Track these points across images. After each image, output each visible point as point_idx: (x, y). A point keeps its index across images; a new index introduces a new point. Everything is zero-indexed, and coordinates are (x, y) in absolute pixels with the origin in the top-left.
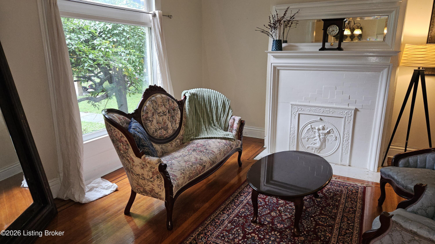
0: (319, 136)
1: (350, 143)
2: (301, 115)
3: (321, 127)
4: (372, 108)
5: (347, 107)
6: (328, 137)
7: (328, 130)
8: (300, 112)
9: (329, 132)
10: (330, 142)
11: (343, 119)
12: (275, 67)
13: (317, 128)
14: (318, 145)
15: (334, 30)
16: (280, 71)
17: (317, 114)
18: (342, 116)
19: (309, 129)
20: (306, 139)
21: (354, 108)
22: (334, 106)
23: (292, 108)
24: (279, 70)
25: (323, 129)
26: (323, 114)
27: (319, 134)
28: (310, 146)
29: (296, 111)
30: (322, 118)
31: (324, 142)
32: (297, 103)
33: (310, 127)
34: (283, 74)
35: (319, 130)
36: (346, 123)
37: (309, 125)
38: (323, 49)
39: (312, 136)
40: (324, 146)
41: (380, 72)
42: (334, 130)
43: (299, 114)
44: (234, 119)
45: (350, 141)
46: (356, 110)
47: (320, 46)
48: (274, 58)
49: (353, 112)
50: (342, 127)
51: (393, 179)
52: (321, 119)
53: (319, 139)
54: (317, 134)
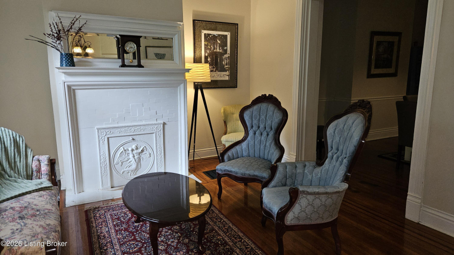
0: (134, 157)
1: (163, 156)
2: (110, 139)
3: (134, 147)
4: (176, 120)
5: (156, 122)
6: (143, 155)
7: (141, 149)
8: (109, 136)
9: (142, 151)
10: (144, 160)
11: (154, 134)
12: (69, 87)
13: (130, 149)
14: (134, 166)
15: (131, 47)
16: (76, 91)
17: (128, 134)
18: (152, 132)
19: (122, 152)
20: (120, 164)
21: (162, 122)
22: (144, 123)
23: (98, 132)
24: (74, 90)
25: (137, 148)
26: (134, 134)
27: (133, 154)
28: (125, 170)
29: (105, 135)
30: (134, 137)
31: (139, 162)
32: (104, 126)
33: (123, 150)
34: (79, 94)
35: (133, 150)
36: (157, 138)
37: (122, 148)
38: (123, 65)
39: (126, 159)
40: (139, 166)
41: (178, 87)
42: (147, 147)
43: (108, 138)
44: (39, 160)
45: (163, 154)
46: (164, 124)
47: (119, 62)
48: (66, 76)
49: (162, 125)
50: (154, 142)
51: (231, 171)
52: (133, 139)
53: (134, 160)
54: (131, 156)
